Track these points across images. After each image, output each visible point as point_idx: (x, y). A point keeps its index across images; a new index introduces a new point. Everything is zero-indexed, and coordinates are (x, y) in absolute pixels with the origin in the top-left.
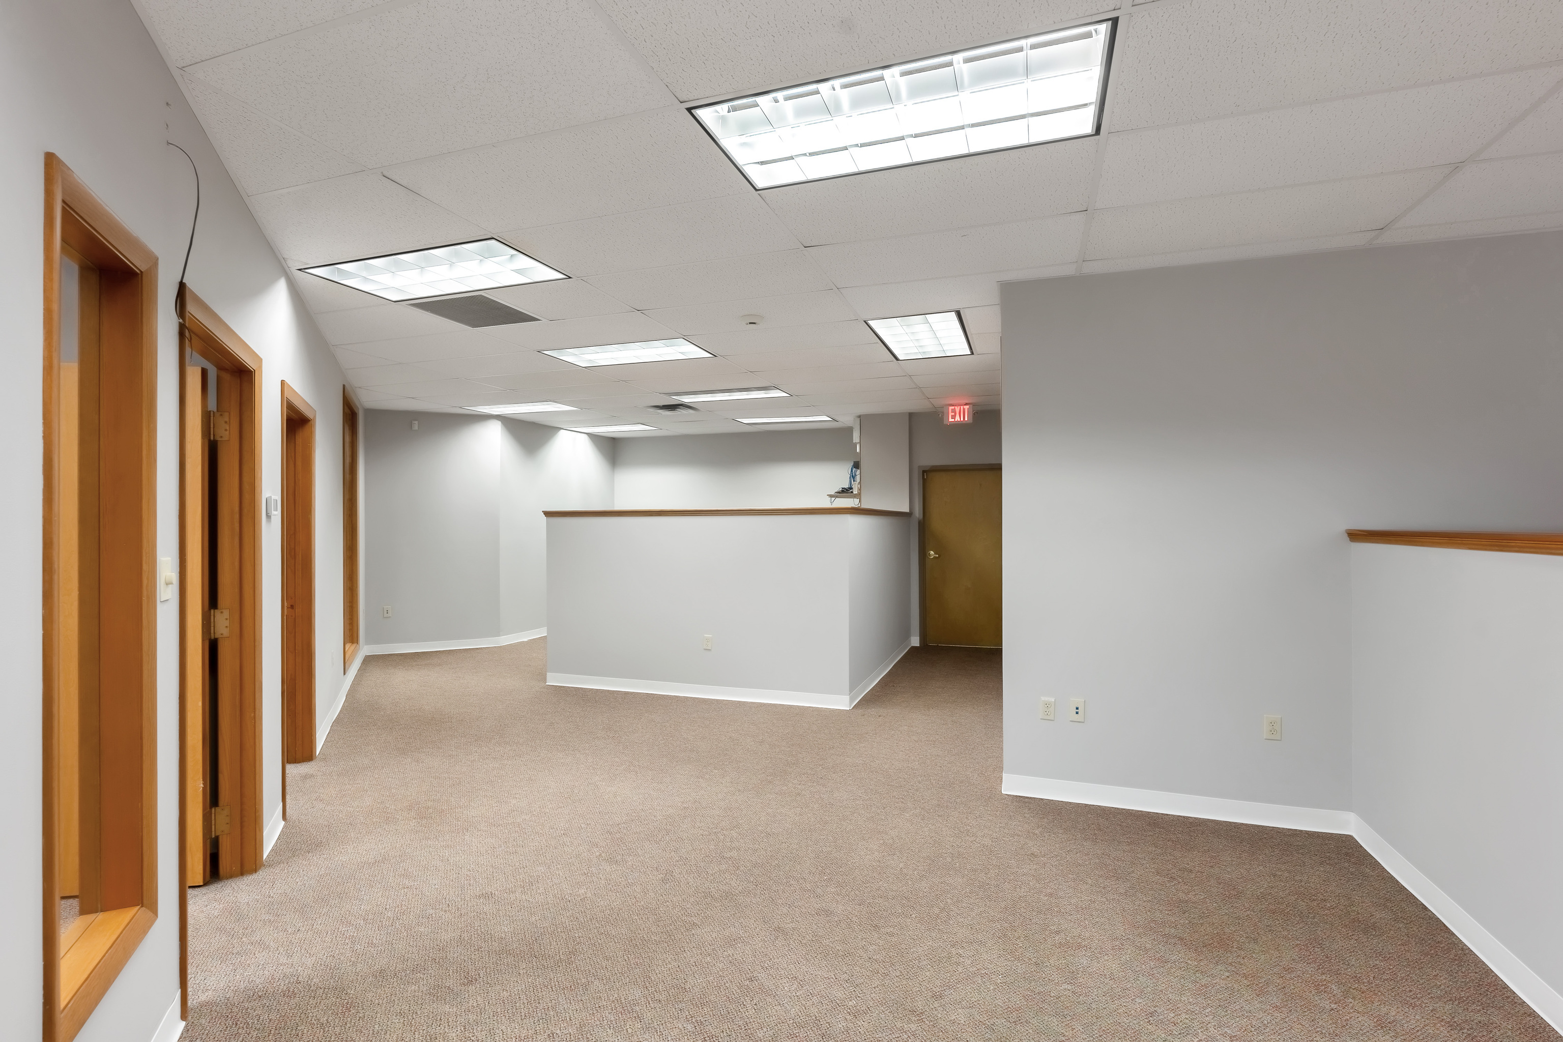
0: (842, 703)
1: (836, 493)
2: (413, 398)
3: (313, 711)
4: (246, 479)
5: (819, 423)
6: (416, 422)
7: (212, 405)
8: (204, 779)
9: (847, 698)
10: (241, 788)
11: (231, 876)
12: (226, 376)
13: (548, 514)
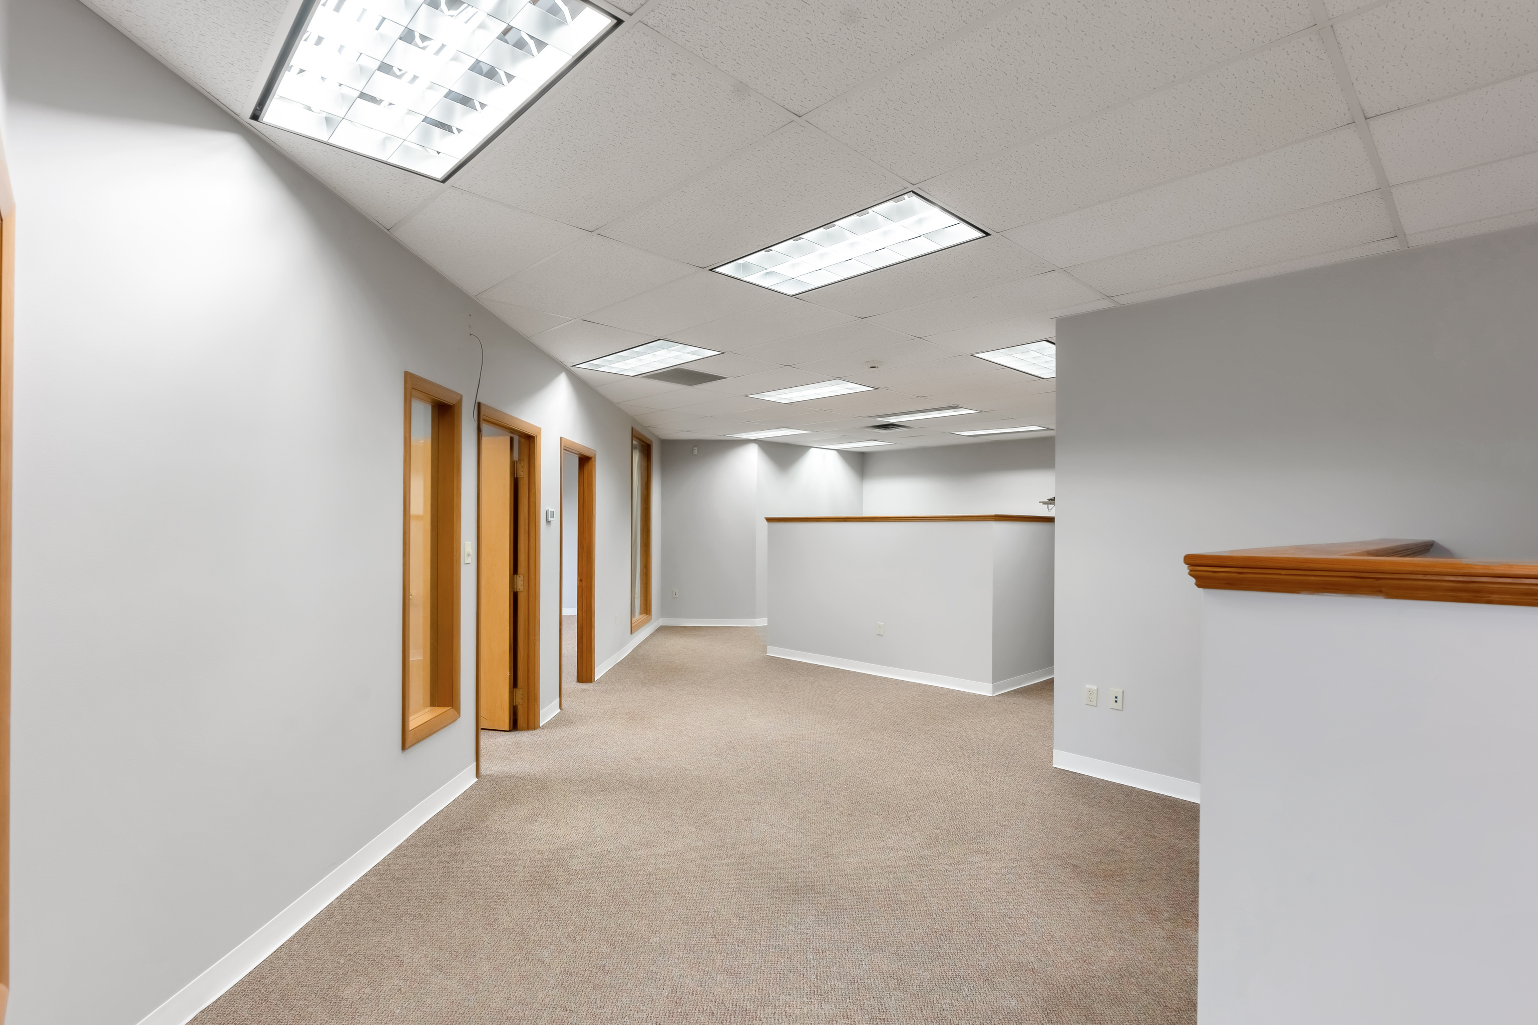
0: (985, 689)
1: (1048, 500)
2: (687, 431)
3: (593, 650)
4: (532, 499)
5: (1022, 434)
6: (696, 448)
7: (516, 457)
8: (510, 671)
9: (990, 686)
10: (528, 679)
11: (523, 729)
12: (523, 440)
13: (769, 520)
